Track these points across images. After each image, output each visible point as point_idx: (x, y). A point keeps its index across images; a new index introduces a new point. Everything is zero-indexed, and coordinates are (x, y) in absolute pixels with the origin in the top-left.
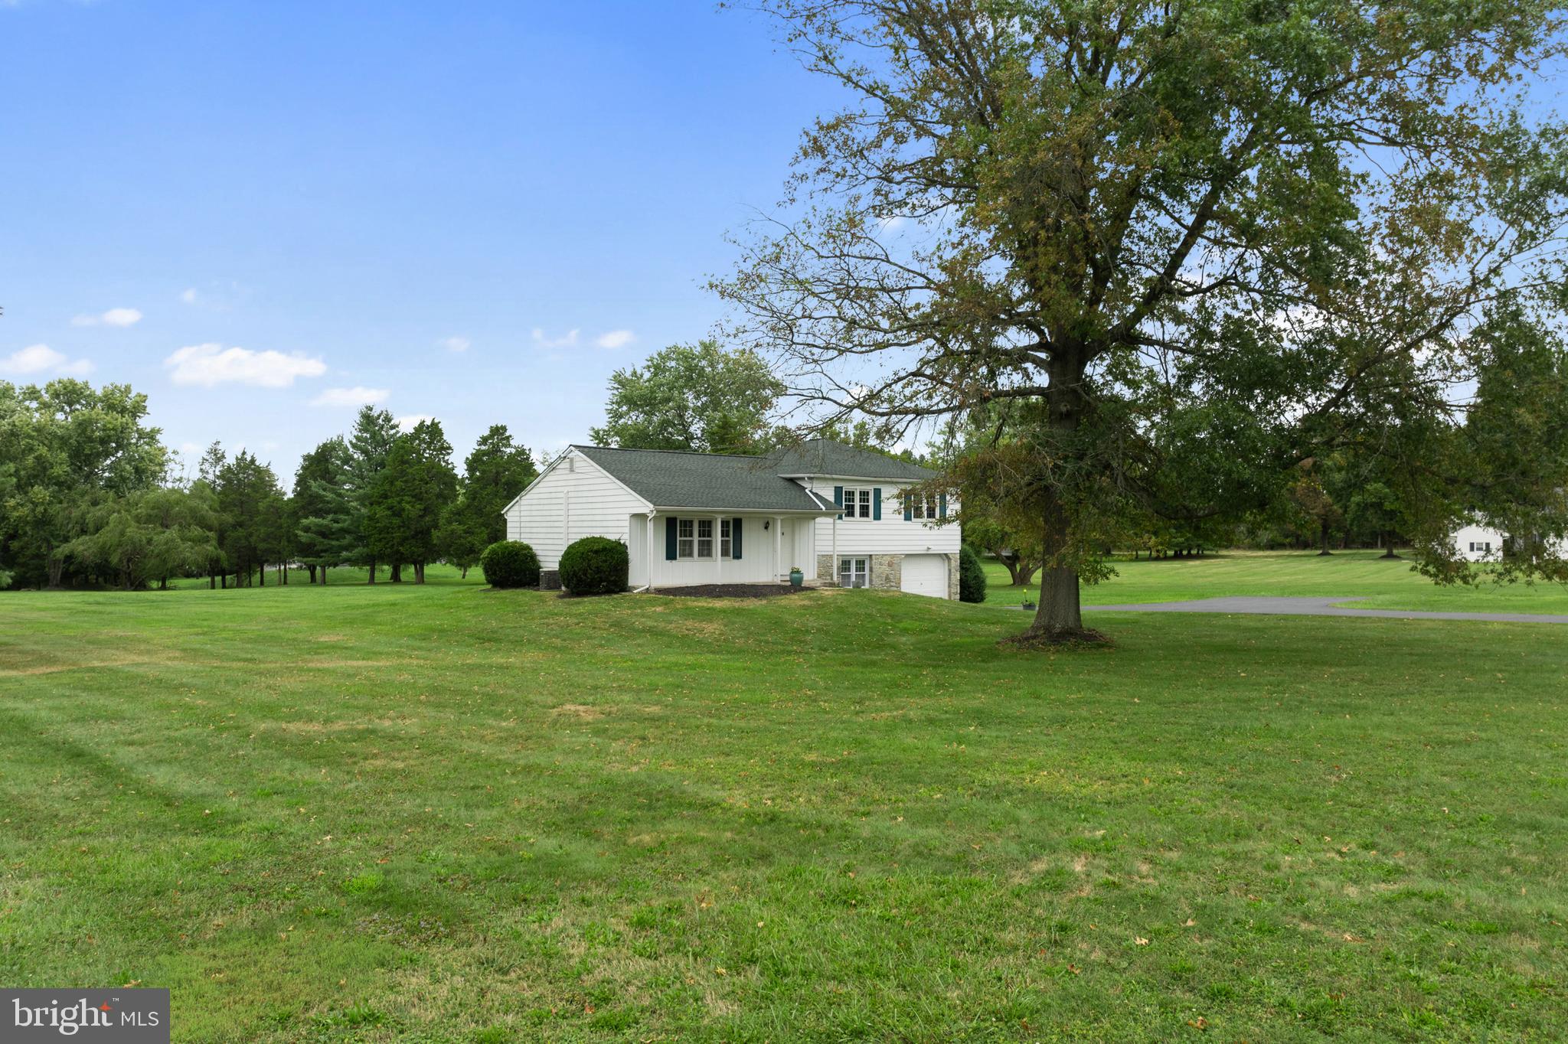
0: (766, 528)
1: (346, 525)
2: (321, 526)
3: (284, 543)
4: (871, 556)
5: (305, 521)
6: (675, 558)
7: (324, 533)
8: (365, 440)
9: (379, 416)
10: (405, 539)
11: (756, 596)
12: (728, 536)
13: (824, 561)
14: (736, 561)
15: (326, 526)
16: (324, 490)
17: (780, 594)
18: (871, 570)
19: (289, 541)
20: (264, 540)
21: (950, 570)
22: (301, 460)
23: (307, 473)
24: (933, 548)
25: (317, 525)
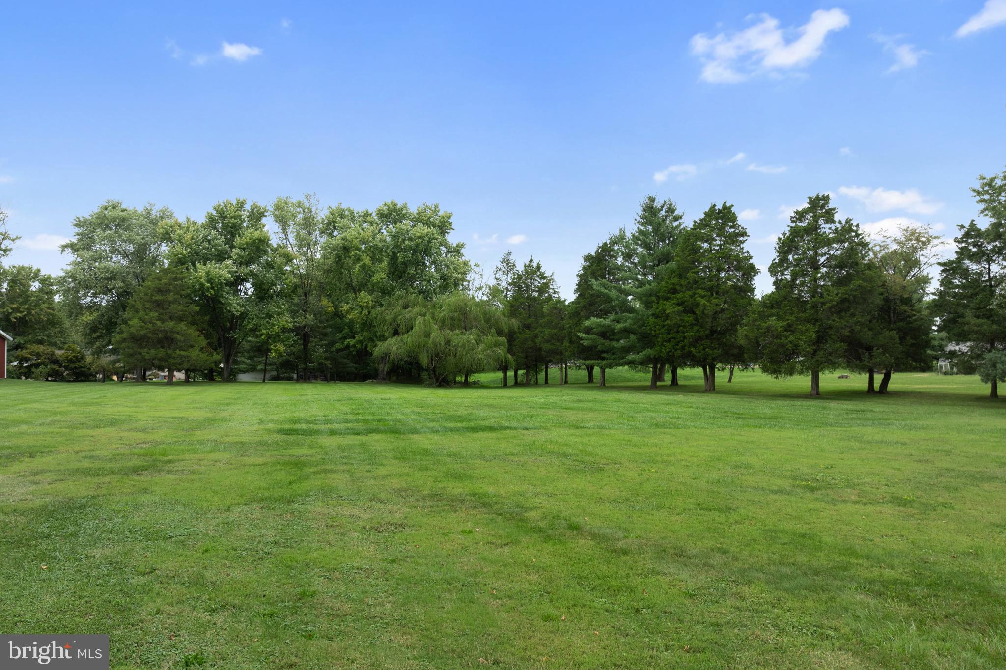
2: (604, 326)
3: (566, 343)
5: (587, 323)
7: (606, 334)
8: (648, 234)
10: (697, 340)
15: (609, 326)
16: (607, 288)
19: (571, 342)
20: (548, 341)
22: (582, 261)
23: (589, 273)
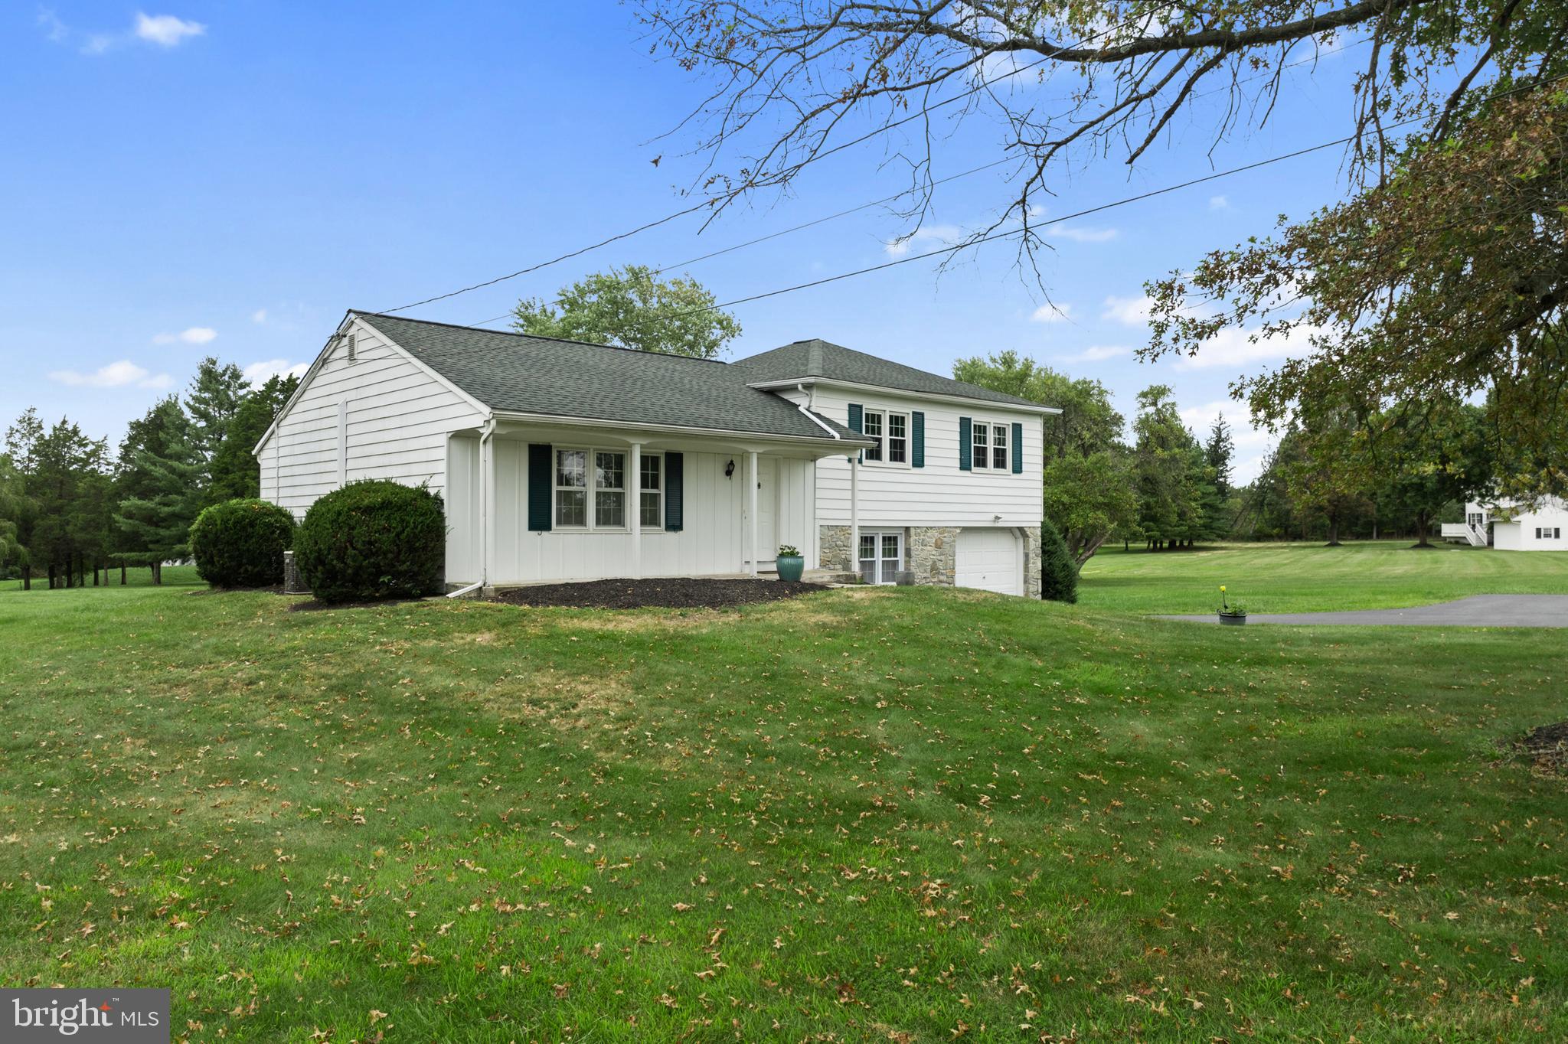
0: (729, 473)
1: (177, 508)
2: (146, 510)
4: (907, 529)
5: (124, 503)
6: (548, 528)
7: (151, 519)
8: (205, 402)
9: (225, 371)
11: (713, 604)
12: (656, 486)
13: (832, 537)
14: (671, 535)
15: (152, 509)
16: (154, 464)
17: (762, 598)
18: (908, 553)
20: (82, 529)
21: (1027, 555)
22: (128, 428)
23: (135, 444)
24: (1004, 517)
25: (139, 508)
